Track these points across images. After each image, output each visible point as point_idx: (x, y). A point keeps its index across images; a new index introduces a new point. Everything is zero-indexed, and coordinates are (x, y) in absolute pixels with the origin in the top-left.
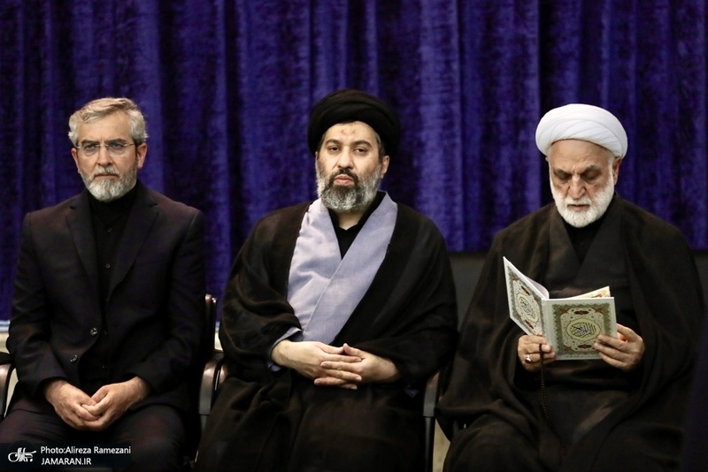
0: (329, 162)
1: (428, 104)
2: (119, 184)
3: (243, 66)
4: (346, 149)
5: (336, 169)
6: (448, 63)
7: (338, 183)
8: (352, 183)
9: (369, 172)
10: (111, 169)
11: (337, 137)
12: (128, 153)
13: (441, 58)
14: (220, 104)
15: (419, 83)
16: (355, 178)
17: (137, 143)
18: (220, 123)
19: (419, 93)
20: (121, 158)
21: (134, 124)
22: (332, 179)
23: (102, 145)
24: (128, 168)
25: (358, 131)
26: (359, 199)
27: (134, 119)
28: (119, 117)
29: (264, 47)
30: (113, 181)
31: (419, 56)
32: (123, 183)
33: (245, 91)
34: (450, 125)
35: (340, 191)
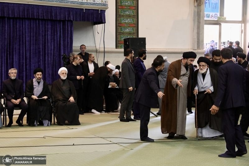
23: (14, 73)
35: (39, 80)
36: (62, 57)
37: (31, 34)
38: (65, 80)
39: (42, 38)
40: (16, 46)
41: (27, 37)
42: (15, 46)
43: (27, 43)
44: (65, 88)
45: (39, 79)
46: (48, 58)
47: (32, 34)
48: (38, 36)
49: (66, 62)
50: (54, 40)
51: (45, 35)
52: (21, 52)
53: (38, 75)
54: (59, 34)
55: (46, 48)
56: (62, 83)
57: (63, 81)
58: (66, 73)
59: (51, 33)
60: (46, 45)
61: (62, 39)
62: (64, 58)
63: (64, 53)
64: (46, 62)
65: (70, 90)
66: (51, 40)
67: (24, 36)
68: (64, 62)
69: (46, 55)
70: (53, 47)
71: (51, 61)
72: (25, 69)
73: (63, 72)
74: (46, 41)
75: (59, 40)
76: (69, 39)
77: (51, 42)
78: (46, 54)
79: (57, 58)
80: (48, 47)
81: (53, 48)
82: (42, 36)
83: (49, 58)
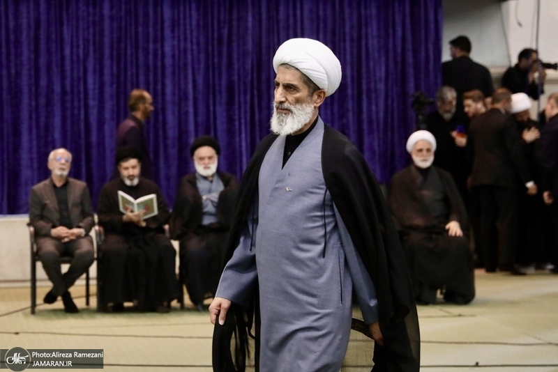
36: (411, 100)
38: (428, 169)
39: (352, 47)
44: (429, 194)
46: (369, 104)
49: (423, 115)
50: (387, 52)
51: (360, 38)
54: (400, 32)
56: (419, 179)
57: (424, 172)
58: (428, 150)
61: (409, 46)
62: (418, 103)
63: (417, 88)
64: (365, 116)
65: (446, 200)
66: (379, 51)
68: (417, 116)
69: (364, 97)
70: (383, 71)
73: (419, 147)
76: (431, 47)
77: (379, 56)
78: (364, 94)
79: (395, 105)
81: (383, 74)
83: (372, 104)
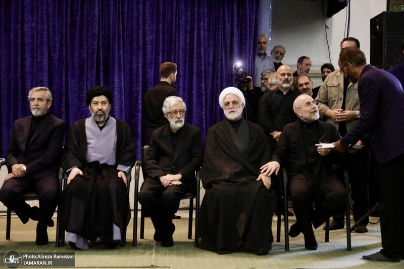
0: (95, 108)
1: (116, 106)
2: (40, 111)
3: (70, 96)
4: (100, 104)
5: (97, 110)
6: (121, 96)
7: (98, 113)
8: (103, 113)
9: (107, 109)
10: (38, 107)
11: (96, 100)
12: (44, 102)
13: (119, 95)
14: (64, 105)
15: (114, 101)
16: (104, 112)
17: (48, 100)
18: (64, 109)
19: (114, 103)
20: (42, 104)
21: (47, 95)
22: (96, 113)
23: (36, 99)
24: (44, 107)
25: (103, 98)
26: (105, 117)
27: (47, 93)
28: (43, 92)
29: (75, 91)
30: (38, 110)
31: (114, 94)
32: (41, 111)
33: (70, 101)
34: (122, 111)
35: (100, 116)
37: (157, 26)
40: (122, 52)
41: (148, 33)
42: (119, 53)
43: (149, 47)
45: (100, 113)
47: (161, 26)
48: (176, 32)
52: (134, 67)
53: (97, 103)
54: (228, 27)
55: (195, 59)
57: (234, 123)
58: (234, 102)
59: (209, 26)
60: (194, 53)
64: (194, 91)
66: (209, 41)
67: (141, 31)
69: (195, 77)
70: (211, 56)
71: (206, 88)
72: (141, 107)
73: (226, 101)
74: (195, 44)
75: (229, 41)
77: (209, 45)
78: (195, 74)
80: (199, 57)
81: (211, 60)
82: (186, 32)
83: (201, 82)
